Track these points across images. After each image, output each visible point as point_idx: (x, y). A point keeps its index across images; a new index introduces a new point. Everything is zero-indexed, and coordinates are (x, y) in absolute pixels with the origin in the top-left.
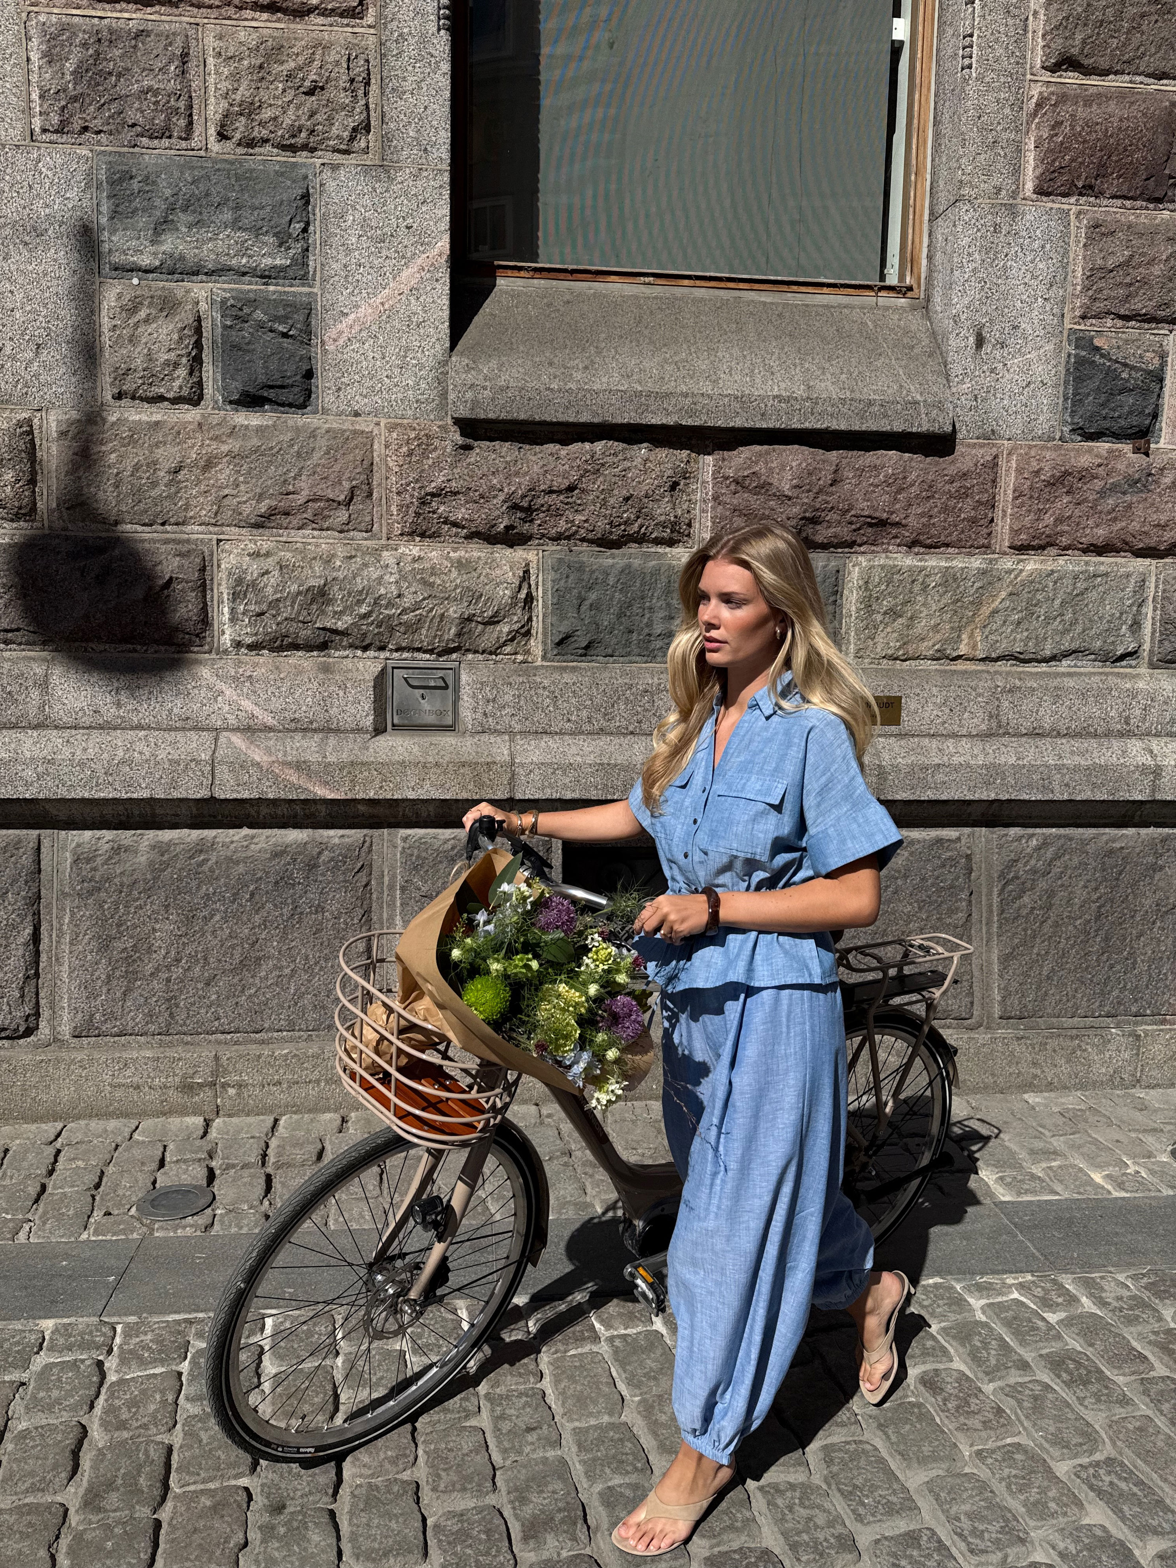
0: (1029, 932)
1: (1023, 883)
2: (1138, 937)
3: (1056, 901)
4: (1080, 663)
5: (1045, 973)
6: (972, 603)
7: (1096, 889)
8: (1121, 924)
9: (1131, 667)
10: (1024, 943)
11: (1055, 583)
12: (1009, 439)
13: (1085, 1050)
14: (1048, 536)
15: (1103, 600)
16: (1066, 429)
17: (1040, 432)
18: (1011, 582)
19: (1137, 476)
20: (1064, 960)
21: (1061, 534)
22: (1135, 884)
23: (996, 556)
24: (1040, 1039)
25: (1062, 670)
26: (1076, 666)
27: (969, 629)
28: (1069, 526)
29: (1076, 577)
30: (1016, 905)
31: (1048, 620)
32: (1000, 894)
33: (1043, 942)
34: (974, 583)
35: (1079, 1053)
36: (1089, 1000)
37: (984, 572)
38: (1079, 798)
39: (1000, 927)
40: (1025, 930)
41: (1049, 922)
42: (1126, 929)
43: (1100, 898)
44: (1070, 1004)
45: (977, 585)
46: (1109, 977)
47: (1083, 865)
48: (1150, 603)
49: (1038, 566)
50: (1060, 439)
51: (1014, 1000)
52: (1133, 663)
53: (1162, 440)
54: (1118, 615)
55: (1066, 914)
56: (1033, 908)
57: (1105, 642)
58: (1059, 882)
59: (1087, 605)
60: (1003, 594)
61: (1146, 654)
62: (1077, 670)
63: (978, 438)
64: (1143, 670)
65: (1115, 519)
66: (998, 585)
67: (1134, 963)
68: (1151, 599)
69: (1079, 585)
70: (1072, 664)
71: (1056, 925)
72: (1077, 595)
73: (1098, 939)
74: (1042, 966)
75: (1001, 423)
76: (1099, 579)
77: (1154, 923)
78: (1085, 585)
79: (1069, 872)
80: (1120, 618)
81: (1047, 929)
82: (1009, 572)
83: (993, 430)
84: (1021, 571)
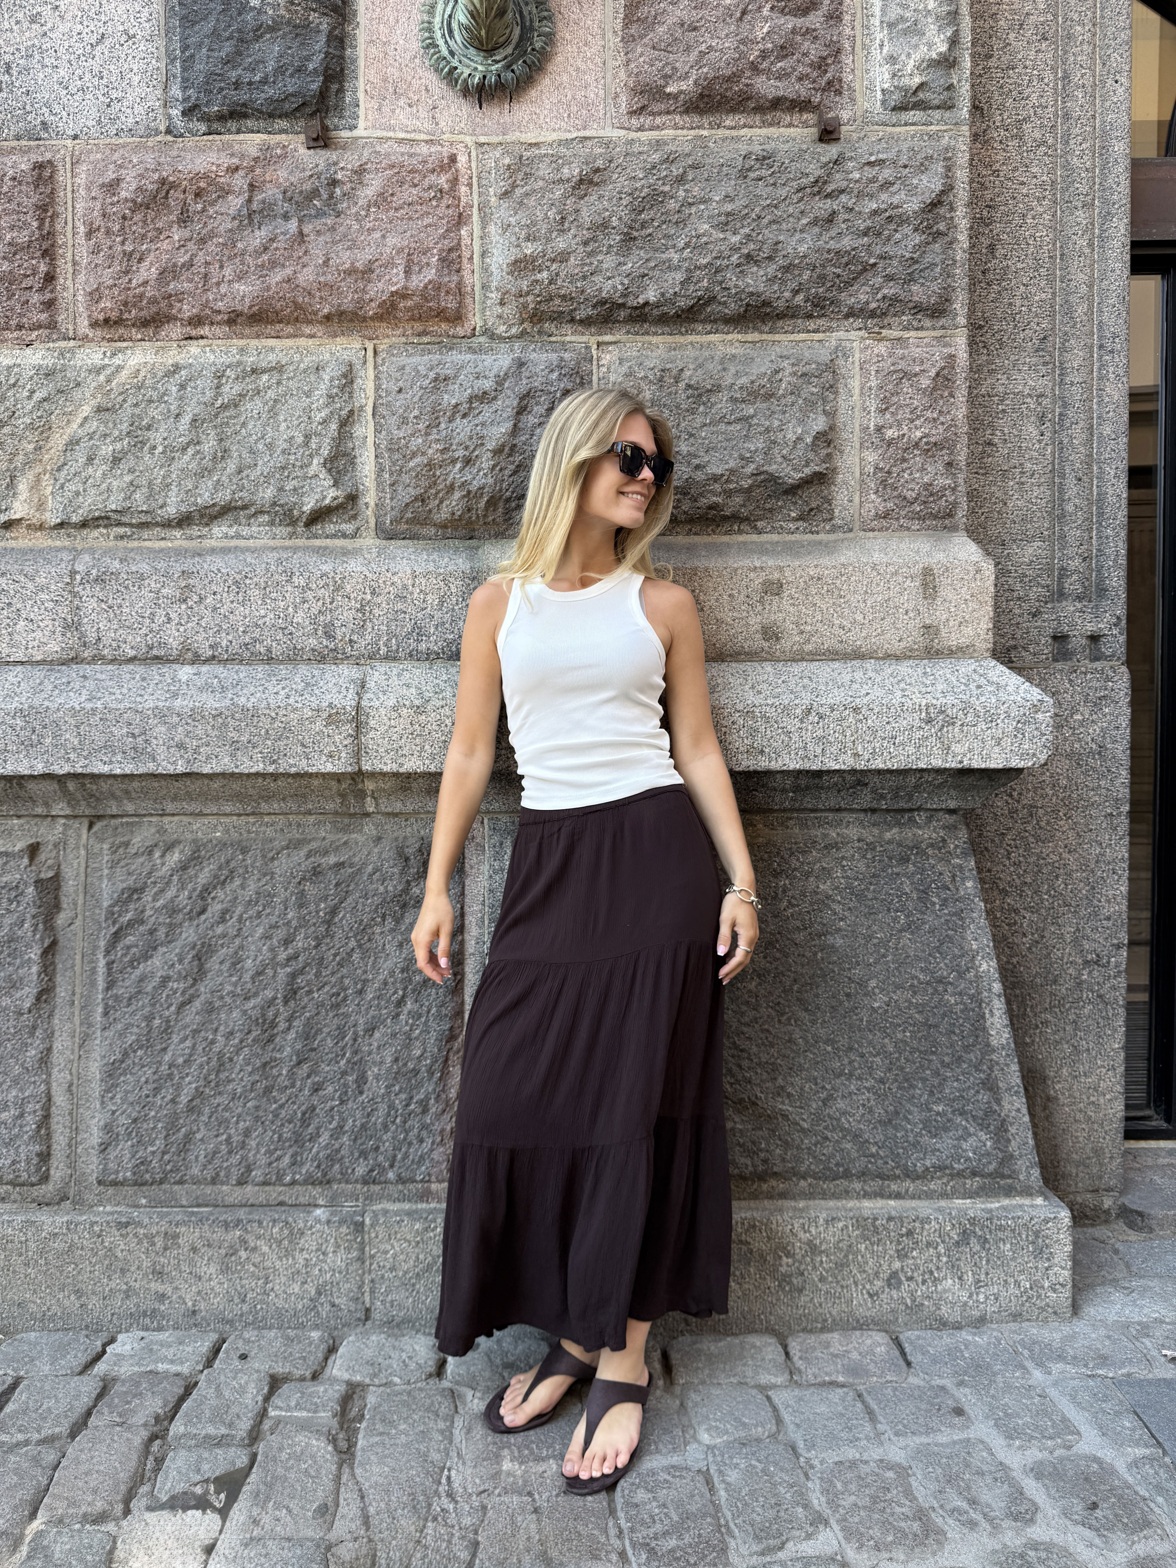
0: (157, 1022)
1: (152, 932)
2: (371, 1030)
3: (213, 964)
4: (245, 531)
5: (184, 1099)
6: (31, 427)
7: (287, 942)
8: (337, 1006)
9: (344, 536)
10: (146, 1043)
11: (182, 387)
12: (75, 137)
13: (255, 1249)
14: (153, 301)
15: (273, 412)
16: (175, 112)
17: (131, 120)
18: (100, 386)
19: (307, 186)
20: (223, 1076)
21: (180, 296)
22: (363, 931)
23: (72, 343)
24: (164, 1226)
25: (208, 543)
26: (238, 536)
27: (30, 475)
28: (191, 281)
29: (219, 376)
30: (138, 972)
31: (170, 454)
32: (107, 952)
33: (185, 1039)
34: (32, 392)
35: (243, 1254)
36: (270, 1152)
37: (49, 374)
38: (206, 770)
39: (106, 1014)
40: (149, 1018)
41: (197, 1004)
42: (347, 1016)
43: (295, 957)
44: (235, 1159)
45: (38, 396)
46: (314, 1108)
47: (265, 897)
48: (370, 417)
49: (150, 358)
50: (168, 131)
51: (124, 1148)
52: (349, 528)
53: (361, 123)
54: (300, 439)
55: (228, 988)
56: (165, 980)
57: (281, 489)
58: (219, 930)
59: (244, 424)
60: (86, 410)
61: (369, 512)
62: (242, 543)
63: (18, 138)
64: (369, 541)
65: (274, 264)
66: (77, 395)
67: (362, 1080)
68: (369, 409)
69: (226, 389)
70: (232, 532)
71: (210, 1009)
72: (224, 407)
73: (292, 1035)
74: (178, 1088)
75: (57, 108)
76: (265, 377)
77: (400, 1003)
78: (237, 389)
79: (240, 909)
80: (306, 444)
81: (192, 1016)
82: (98, 370)
83: (43, 123)
84: (119, 369)
